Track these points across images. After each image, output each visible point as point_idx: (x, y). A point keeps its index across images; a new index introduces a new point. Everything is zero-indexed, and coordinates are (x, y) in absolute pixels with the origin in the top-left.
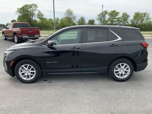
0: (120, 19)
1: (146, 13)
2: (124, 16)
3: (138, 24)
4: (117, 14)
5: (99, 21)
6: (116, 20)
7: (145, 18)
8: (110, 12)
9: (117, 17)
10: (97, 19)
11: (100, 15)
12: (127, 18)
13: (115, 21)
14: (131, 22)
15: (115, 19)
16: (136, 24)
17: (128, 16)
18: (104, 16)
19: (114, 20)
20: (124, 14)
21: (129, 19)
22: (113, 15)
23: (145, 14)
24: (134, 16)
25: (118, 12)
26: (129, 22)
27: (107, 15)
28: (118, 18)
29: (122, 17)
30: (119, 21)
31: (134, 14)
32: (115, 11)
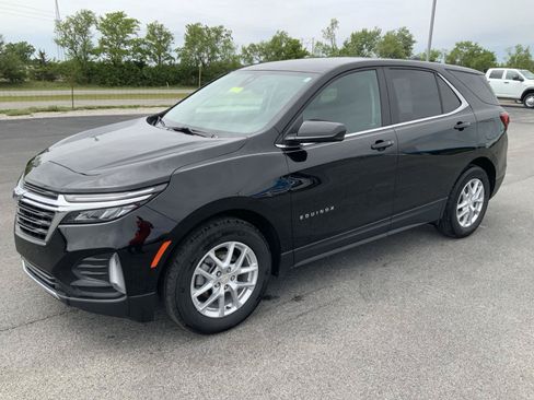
0: (143, 46)
1: (221, 27)
2: (154, 34)
3: (201, 65)
4: (129, 25)
5: (66, 50)
6: (128, 48)
7: (220, 45)
8: (105, 18)
9: (132, 36)
10: (57, 41)
11: (66, 26)
12: (164, 41)
13: (127, 53)
14: (179, 56)
15: (126, 43)
16: (198, 64)
17: (168, 36)
18: (82, 31)
19: (123, 48)
20: (152, 28)
21: (173, 46)
22: (115, 29)
23: (218, 31)
24: (187, 38)
25: (132, 21)
26: (175, 55)
27: (92, 28)
28: (137, 43)
29: (148, 37)
30: (140, 50)
31: (185, 31)
32: (120, 15)
